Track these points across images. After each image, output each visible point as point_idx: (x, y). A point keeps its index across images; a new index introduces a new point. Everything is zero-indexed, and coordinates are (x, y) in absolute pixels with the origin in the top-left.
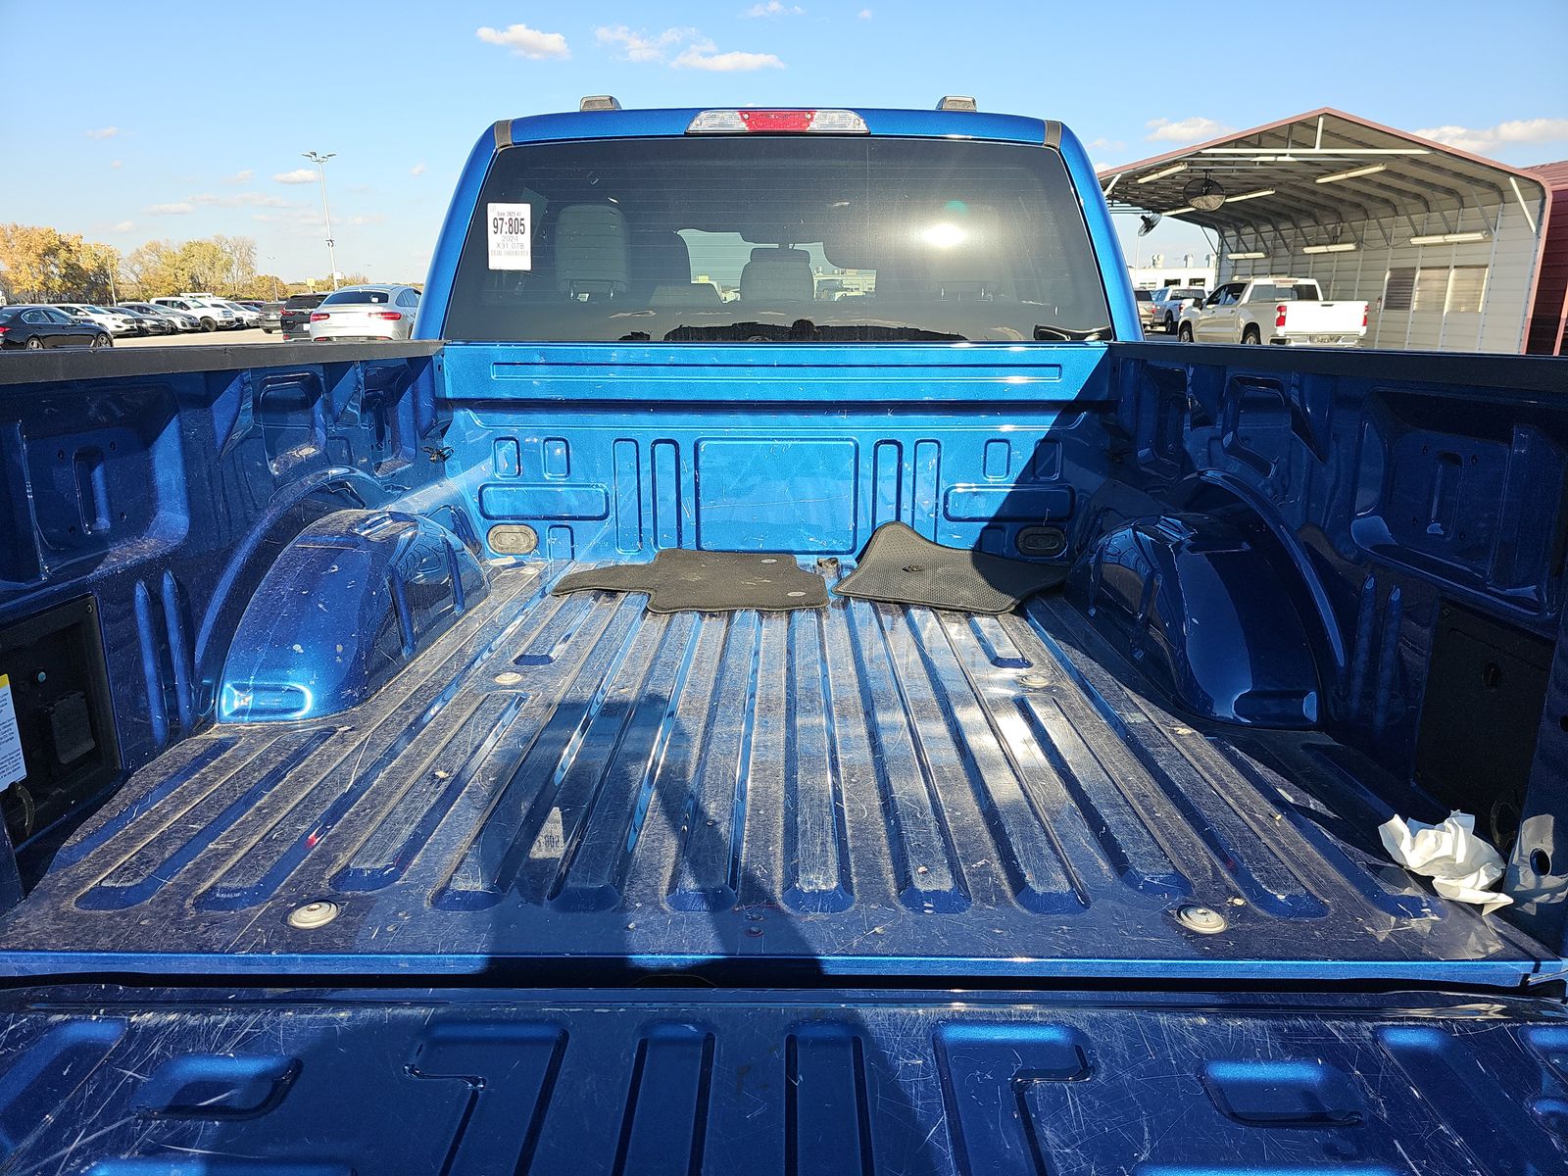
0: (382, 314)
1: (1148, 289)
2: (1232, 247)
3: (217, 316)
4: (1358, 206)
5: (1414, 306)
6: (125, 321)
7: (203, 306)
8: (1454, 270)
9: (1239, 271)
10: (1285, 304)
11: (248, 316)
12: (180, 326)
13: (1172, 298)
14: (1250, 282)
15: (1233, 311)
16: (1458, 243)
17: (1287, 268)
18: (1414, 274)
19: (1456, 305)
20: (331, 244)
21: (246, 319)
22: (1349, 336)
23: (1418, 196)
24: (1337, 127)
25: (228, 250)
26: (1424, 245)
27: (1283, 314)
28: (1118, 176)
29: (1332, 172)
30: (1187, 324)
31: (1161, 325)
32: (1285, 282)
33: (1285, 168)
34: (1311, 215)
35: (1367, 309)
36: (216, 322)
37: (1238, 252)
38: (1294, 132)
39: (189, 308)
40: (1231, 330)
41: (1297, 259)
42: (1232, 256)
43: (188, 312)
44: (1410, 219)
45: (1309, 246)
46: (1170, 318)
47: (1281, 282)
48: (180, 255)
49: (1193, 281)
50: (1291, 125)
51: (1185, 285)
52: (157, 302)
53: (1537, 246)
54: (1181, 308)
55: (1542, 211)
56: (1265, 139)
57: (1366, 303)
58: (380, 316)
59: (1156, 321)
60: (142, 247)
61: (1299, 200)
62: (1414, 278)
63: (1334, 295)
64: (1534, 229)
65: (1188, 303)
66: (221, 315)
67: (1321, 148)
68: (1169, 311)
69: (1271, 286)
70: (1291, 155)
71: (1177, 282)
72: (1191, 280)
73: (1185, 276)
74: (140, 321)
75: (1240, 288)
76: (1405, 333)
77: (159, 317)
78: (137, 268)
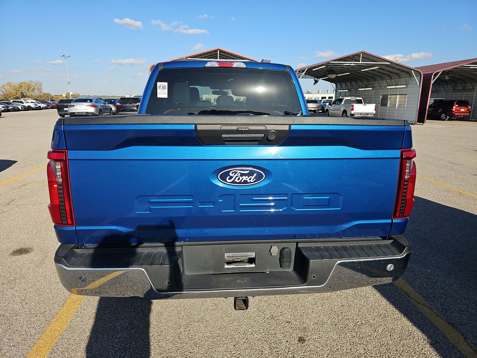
0: (91, 105)
1: (317, 100)
2: (339, 88)
3: (32, 105)
4: (373, 77)
5: (388, 105)
6: (3, 107)
7: (28, 102)
8: (398, 95)
9: (341, 95)
10: (353, 104)
11: (42, 105)
12: (20, 109)
13: (323, 102)
14: (344, 98)
15: (339, 107)
16: (399, 88)
17: (354, 94)
18: (388, 97)
19: (399, 105)
20: (69, 83)
21: (42, 106)
22: (371, 114)
23: (388, 75)
24: (366, 56)
25: (34, 85)
26: (390, 88)
27: (353, 107)
28: (307, 69)
29: (365, 68)
30: (327, 110)
31: (320, 110)
32: (353, 98)
33: (353, 67)
34: (360, 80)
35: (376, 106)
36: (32, 107)
37: (341, 90)
38: (354, 57)
39: (23, 103)
40: (339, 112)
41: (357, 92)
42: (339, 91)
43: (23, 104)
44: (386, 81)
45: (360, 88)
46: (323, 108)
47: (352, 98)
48: (18, 86)
49: (329, 98)
50: (353, 55)
51: (327, 99)
52: (13, 101)
53: (420, 89)
54: (326, 105)
55: (421, 80)
56: (347, 59)
57: (375, 104)
58: (90, 106)
59: (319, 109)
60: (5, 83)
61: (357, 76)
62: (388, 98)
63: (367, 102)
64: (419, 84)
65: (327, 104)
66: (34, 105)
67: (361, 62)
68: (323, 106)
69: (350, 99)
70: (354, 64)
71: (325, 98)
72: (329, 97)
73: (327, 96)
74: (8, 107)
75: (341, 100)
76: (386, 113)
77: (14, 106)
78: (3, 90)
